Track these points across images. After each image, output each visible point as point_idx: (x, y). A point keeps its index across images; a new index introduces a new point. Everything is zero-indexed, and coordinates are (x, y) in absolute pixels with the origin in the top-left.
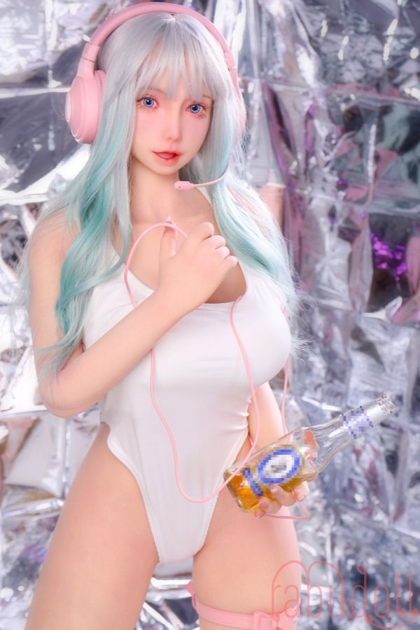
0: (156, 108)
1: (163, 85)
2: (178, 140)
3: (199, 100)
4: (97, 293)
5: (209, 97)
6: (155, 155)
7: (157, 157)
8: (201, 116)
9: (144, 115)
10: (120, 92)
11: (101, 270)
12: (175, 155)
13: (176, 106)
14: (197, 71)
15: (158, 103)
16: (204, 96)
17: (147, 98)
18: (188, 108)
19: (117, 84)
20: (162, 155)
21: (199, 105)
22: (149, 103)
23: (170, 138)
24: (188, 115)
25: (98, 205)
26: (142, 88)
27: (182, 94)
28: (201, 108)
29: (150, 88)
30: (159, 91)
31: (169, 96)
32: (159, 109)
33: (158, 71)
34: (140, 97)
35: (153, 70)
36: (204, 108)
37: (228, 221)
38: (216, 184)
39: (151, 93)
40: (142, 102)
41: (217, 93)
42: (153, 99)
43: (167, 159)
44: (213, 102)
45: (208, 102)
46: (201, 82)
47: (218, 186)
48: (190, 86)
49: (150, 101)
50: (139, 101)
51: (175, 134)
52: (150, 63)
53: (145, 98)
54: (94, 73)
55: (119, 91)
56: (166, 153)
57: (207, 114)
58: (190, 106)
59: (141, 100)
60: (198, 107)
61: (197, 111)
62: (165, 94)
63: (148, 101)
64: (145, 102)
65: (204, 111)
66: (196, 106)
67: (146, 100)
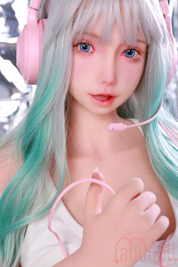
0: (92, 52)
1: (98, 31)
2: (113, 83)
3: (134, 45)
4: (31, 229)
5: (144, 43)
6: (91, 97)
7: (94, 99)
8: (136, 60)
9: (80, 59)
12: (110, 98)
13: (111, 51)
14: (132, 15)
15: (93, 48)
16: (138, 41)
17: (85, 44)
18: (123, 52)
19: (54, 29)
20: (97, 98)
21: (135, 50)
22: (85, 48)
23: (104, 82)
24: (123, 60)
26: (78, 34)
27: (116, 40)
28: (136, 53)
29: (85, 33)
30: (94, 36)
31: (104, 40)
32: (95, 54)
33: (93, 16)
34: (76, 43)
35: (87, 16)
36: (139, 53)
37: (159, 157)
38: (149, 124)
39: (87, 38)
40: (79, 47)
41: (151, 38)
42: (89, 45)
43: (103, 101)
44: (148, 47)
45: (142, 47)
46: (135, 27)
47: (151, 125)
48: (125, 31)
49: (86, 46)
50: (75, 46)
51: (109, 78)
52: (85, 8)
53: (81, 43)
54: (38, 21)
55: (56, 36)
56: (101, 95)
57: (142, 58)
58: (125, 51)
59: (77, 45)
60: (133, 51)
61: (132, 55)
62: (100, 39)
63: (84, 46)
64: (81, 47)
65: (138, 56)
66: (131, 51)
67: (82, 45)
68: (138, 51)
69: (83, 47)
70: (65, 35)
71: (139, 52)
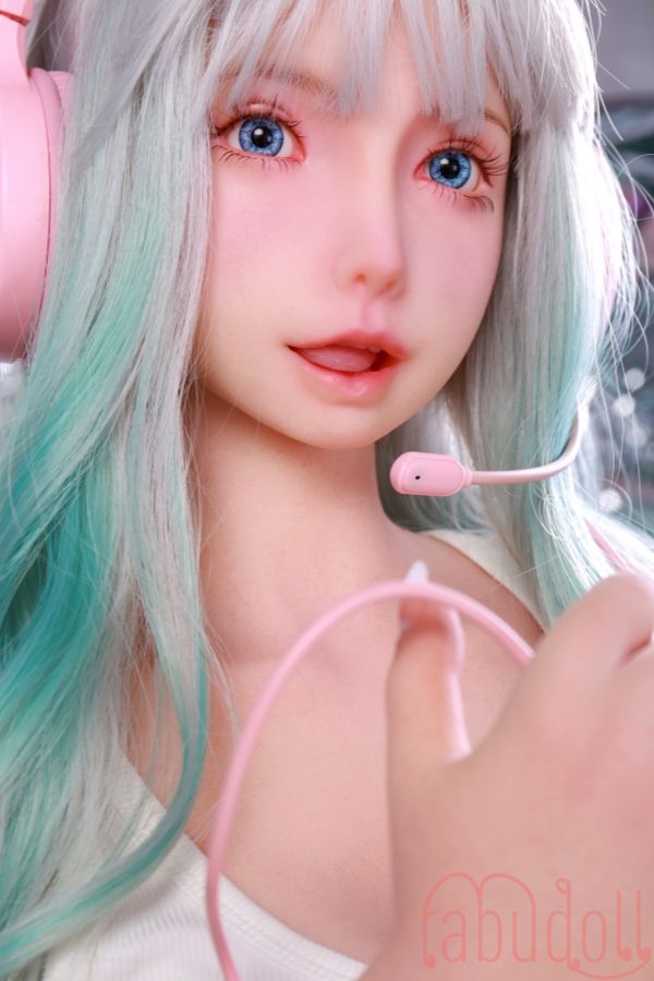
0: (293, 160)
5: (503, 127)
8: (477, 203)
10: (140, 88)
11: (82, 870)
13: (378, 146)
15: (297, 137)
18: (422, 164)
21: (468, 155)
22: (261, 143)
23: (361, 278)
24: (429, 196)
25: (60, 572)
28: (474, 169)
30: (303, 80)
31: (347, 102)
32: (307, 162)
34: (224, 120)
36: (485, 174)
39: (272, 91)
42: (280, 122)
49: (267, 132)
50: (221, 131)
53: (245, 119)
57: (495, 193)
58: (431, 159)
59: (231, 125)
60: (463, 162)
61: (458, 181)
62: (333, 93)
63: (259, 132)
64: (246, 138)
65: (483, 186)
66: (453, 161)
67: (249, 128)
68: (480, 163)
69: (253, 136)
70: (179, 74)
71: (487, 165)
